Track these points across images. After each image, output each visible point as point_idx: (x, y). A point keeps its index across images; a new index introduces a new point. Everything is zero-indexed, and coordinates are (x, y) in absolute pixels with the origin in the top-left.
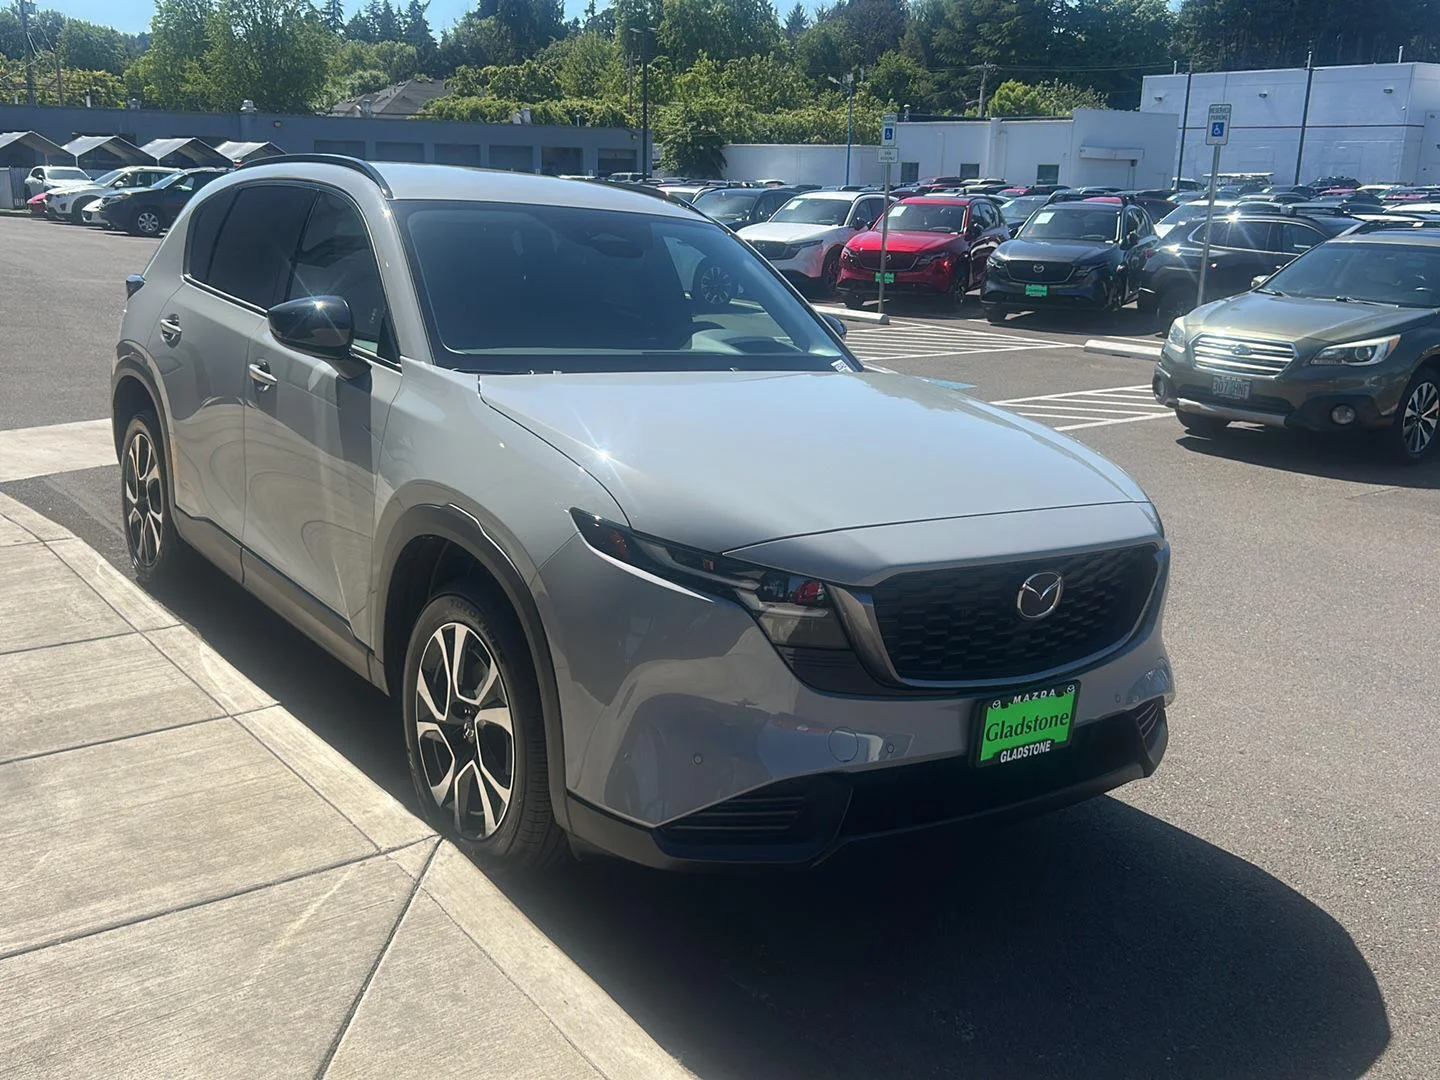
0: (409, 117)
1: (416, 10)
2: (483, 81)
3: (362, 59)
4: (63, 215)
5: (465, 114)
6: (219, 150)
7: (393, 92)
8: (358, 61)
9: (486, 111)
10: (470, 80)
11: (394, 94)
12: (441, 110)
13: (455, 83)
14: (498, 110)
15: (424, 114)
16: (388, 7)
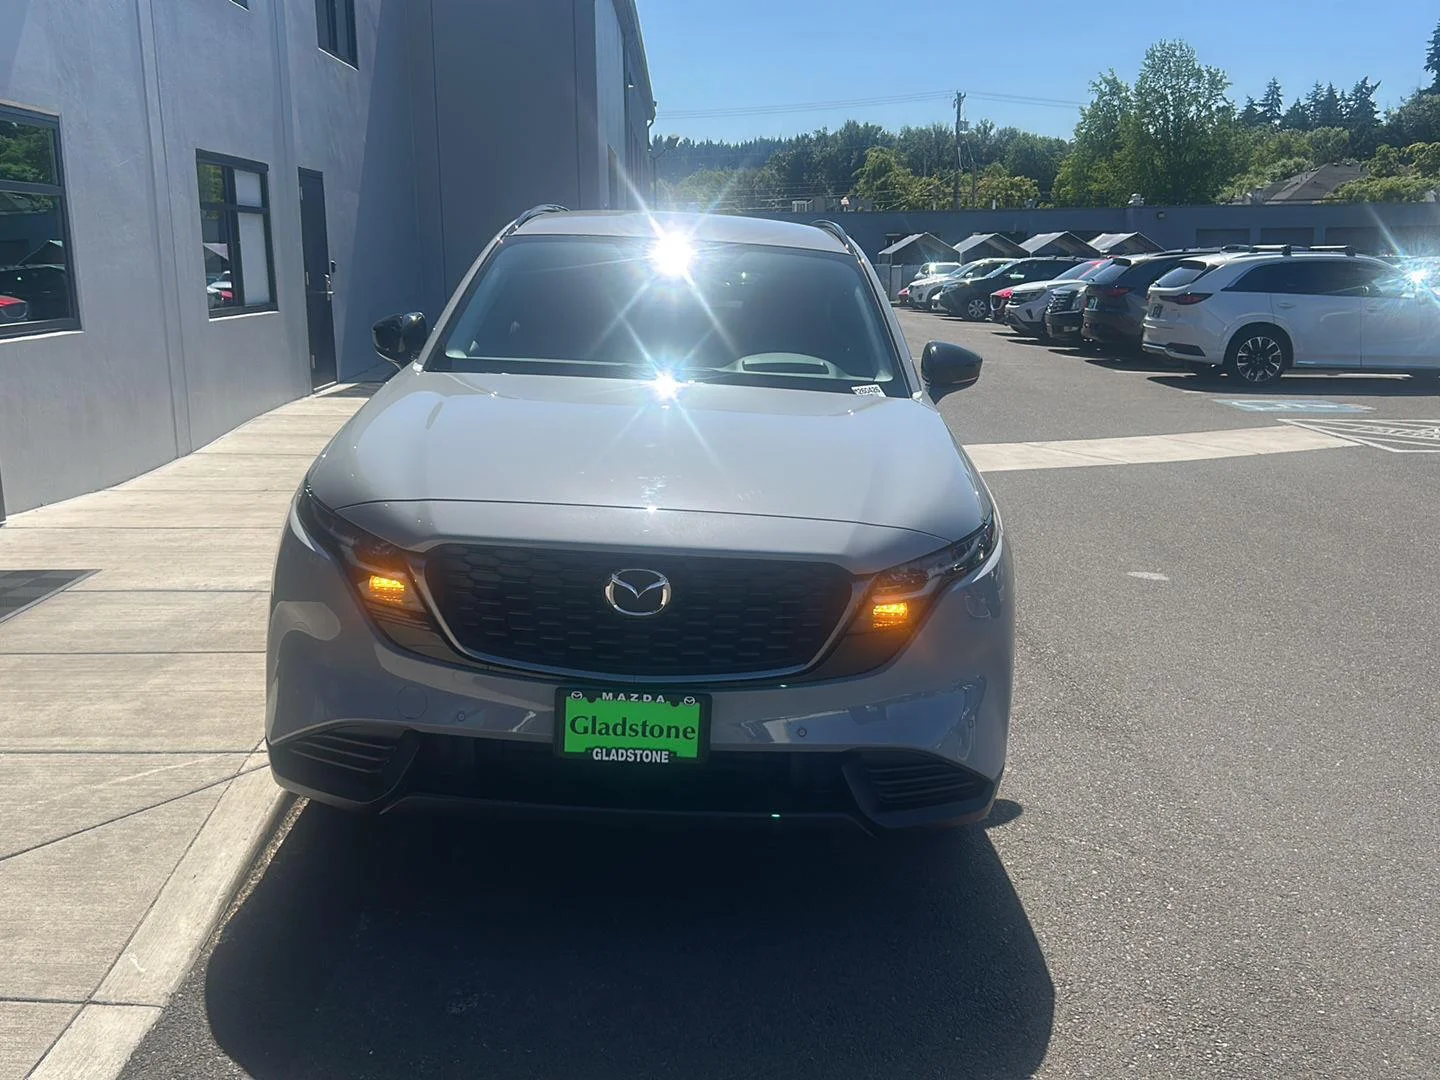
0: (1315, 202)
1: (1363, 91)
2: (1406, 160)
3: (1289, 147)
4: (921, 304)
5: (1378, 195)
6: (1091, 243)
7: (1304, 178)
8: (1285, 150)
9: (1403, 191)
10: (1391, 159)
11: (1305, 180)
12: (1351, 192)
13: (1375, 164)
14: (1417, 189)
15: (1332, 199)
16: (1331, 91)
